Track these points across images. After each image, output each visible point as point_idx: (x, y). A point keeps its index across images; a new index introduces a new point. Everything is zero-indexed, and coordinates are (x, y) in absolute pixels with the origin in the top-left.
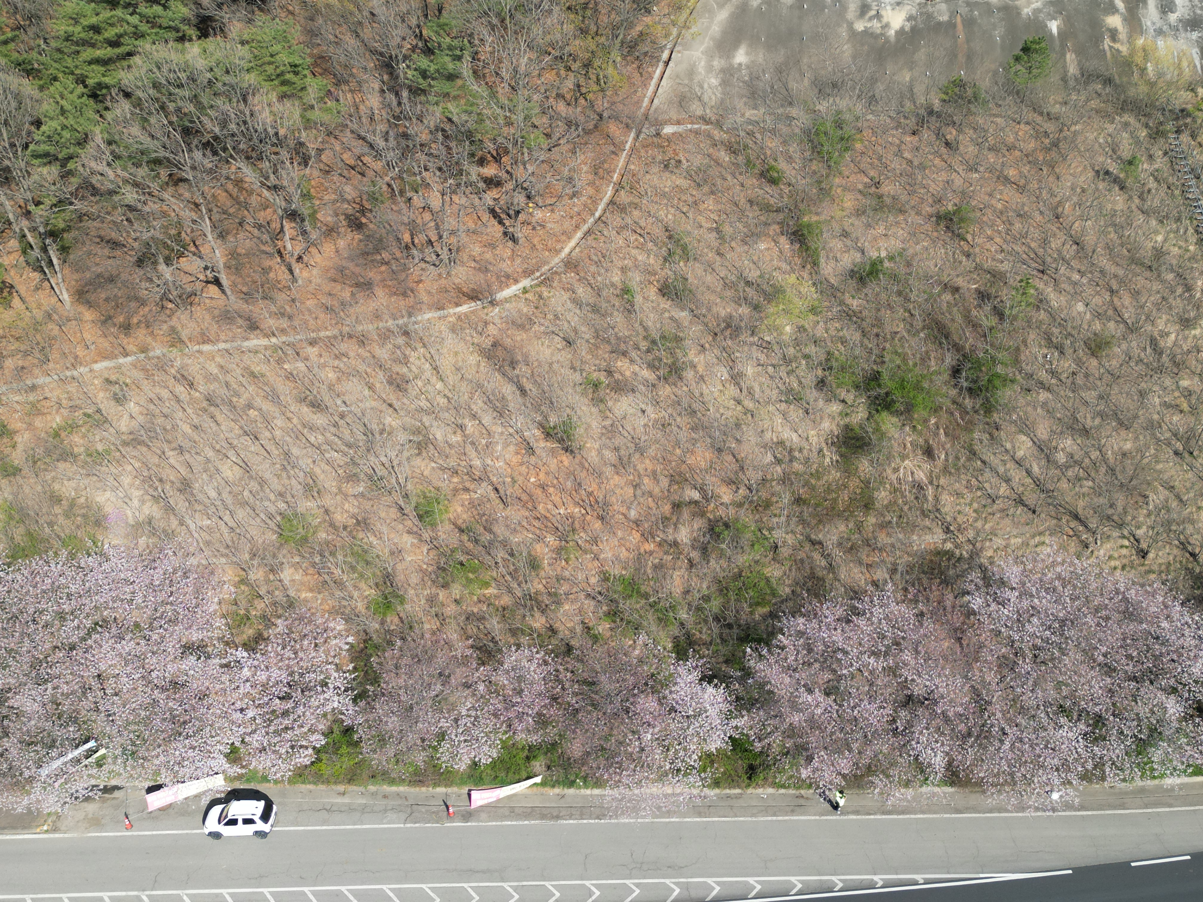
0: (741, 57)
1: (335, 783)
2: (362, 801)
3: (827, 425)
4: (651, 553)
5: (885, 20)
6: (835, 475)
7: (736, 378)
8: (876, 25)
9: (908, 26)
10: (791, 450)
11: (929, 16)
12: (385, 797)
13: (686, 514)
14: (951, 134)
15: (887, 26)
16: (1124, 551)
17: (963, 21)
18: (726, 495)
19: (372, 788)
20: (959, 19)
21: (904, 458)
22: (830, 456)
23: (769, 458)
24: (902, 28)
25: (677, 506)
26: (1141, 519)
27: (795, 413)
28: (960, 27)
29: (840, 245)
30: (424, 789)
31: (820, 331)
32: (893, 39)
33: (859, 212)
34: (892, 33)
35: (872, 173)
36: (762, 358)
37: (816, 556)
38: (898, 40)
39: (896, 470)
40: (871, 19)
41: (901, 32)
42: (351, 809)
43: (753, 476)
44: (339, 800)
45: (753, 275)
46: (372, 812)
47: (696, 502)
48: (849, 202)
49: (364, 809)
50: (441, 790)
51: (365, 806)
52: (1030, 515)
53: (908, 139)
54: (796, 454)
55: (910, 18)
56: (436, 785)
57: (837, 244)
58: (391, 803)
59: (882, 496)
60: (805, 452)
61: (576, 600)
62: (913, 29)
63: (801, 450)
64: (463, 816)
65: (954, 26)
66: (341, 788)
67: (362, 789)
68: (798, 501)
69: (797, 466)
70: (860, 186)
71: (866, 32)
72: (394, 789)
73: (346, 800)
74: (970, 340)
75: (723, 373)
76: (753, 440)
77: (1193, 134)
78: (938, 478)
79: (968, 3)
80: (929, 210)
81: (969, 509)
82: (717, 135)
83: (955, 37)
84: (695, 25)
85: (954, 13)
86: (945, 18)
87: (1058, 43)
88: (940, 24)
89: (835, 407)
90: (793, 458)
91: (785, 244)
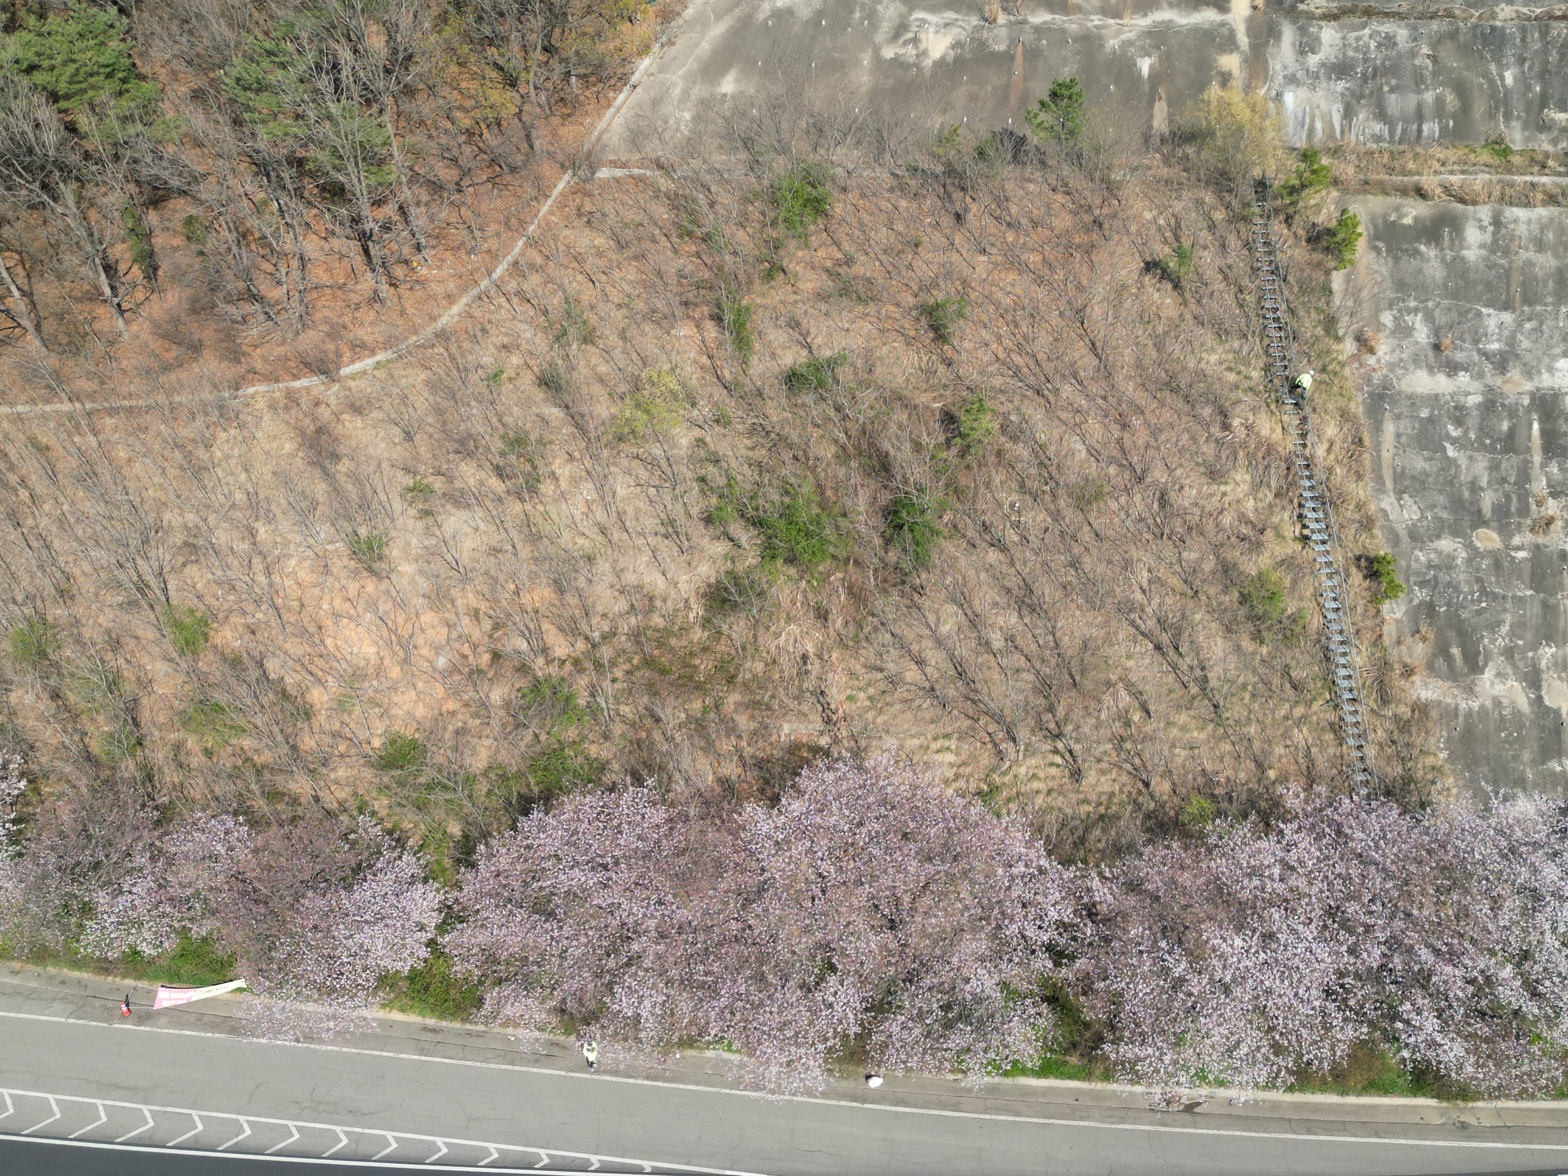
2: (34, 984)
3: (703, 570)
5: (923, 46)
6: (698, 635)
7: (605, 496)
8: (909, 52)
9: (952, 55)
10: (652, 598)
11: (983, 44)
12: (62, 982)
15: (925, 53)
16: (1054, 770)
17: (1025, 52)
19: (51, 970)
20: (1020, 49)
21: (789, 620)
22: (697, 610)
23: (622, 605)
24: (943, 58)
25: (496, 657)
26: (1086, 729)
27: (667, 549)
28: (1019, 59)
29: (783, 338)
30: (110, 978)
31: (724, 448)
32: (927, 72)
33: (817, 299)
34: (929, 63)
35: (848, 247)
36: (644, 476)
37: (657, 736)
38: (936, 73)
39: (778, 635)
40: (906, 43)
41: (940, 63)
42: (15, 993)
44: (9, 980)
46: (38, 998)
48: (810, 282)
49: (30, 995)
52: (939, 710)
53: (905, 204)
54: (658, 603)
55: (956, 45)
57: (777, 336)
58: (66, 991)
59: (753, 667)
60: (670, 602)
61: (352, 765)
62: (958, 61)
63: (665, 599)
64: (140, 1017)
65: (1013, 58)
66: (17, 965)
67: (40, 970)
68: (649, 663)
69: (656, 620)
70: (829, 264)
71: (895, 60)
72: (76, 974)
75: (589, 490)
76: (608, 580)
77: (1289, 220)
78: (829, 651)
79: (1037, 29)
80: (911, 300)
81: (862, 695)
82: (665, 184)
83: (1010, 73)
84: (681, 42)
85: (1014, 42)
86: (1002, 47)
87: (1146, 88)
88: (994, 55)
89: (721, 548)
90: (651, 609)
91: (711, 331)
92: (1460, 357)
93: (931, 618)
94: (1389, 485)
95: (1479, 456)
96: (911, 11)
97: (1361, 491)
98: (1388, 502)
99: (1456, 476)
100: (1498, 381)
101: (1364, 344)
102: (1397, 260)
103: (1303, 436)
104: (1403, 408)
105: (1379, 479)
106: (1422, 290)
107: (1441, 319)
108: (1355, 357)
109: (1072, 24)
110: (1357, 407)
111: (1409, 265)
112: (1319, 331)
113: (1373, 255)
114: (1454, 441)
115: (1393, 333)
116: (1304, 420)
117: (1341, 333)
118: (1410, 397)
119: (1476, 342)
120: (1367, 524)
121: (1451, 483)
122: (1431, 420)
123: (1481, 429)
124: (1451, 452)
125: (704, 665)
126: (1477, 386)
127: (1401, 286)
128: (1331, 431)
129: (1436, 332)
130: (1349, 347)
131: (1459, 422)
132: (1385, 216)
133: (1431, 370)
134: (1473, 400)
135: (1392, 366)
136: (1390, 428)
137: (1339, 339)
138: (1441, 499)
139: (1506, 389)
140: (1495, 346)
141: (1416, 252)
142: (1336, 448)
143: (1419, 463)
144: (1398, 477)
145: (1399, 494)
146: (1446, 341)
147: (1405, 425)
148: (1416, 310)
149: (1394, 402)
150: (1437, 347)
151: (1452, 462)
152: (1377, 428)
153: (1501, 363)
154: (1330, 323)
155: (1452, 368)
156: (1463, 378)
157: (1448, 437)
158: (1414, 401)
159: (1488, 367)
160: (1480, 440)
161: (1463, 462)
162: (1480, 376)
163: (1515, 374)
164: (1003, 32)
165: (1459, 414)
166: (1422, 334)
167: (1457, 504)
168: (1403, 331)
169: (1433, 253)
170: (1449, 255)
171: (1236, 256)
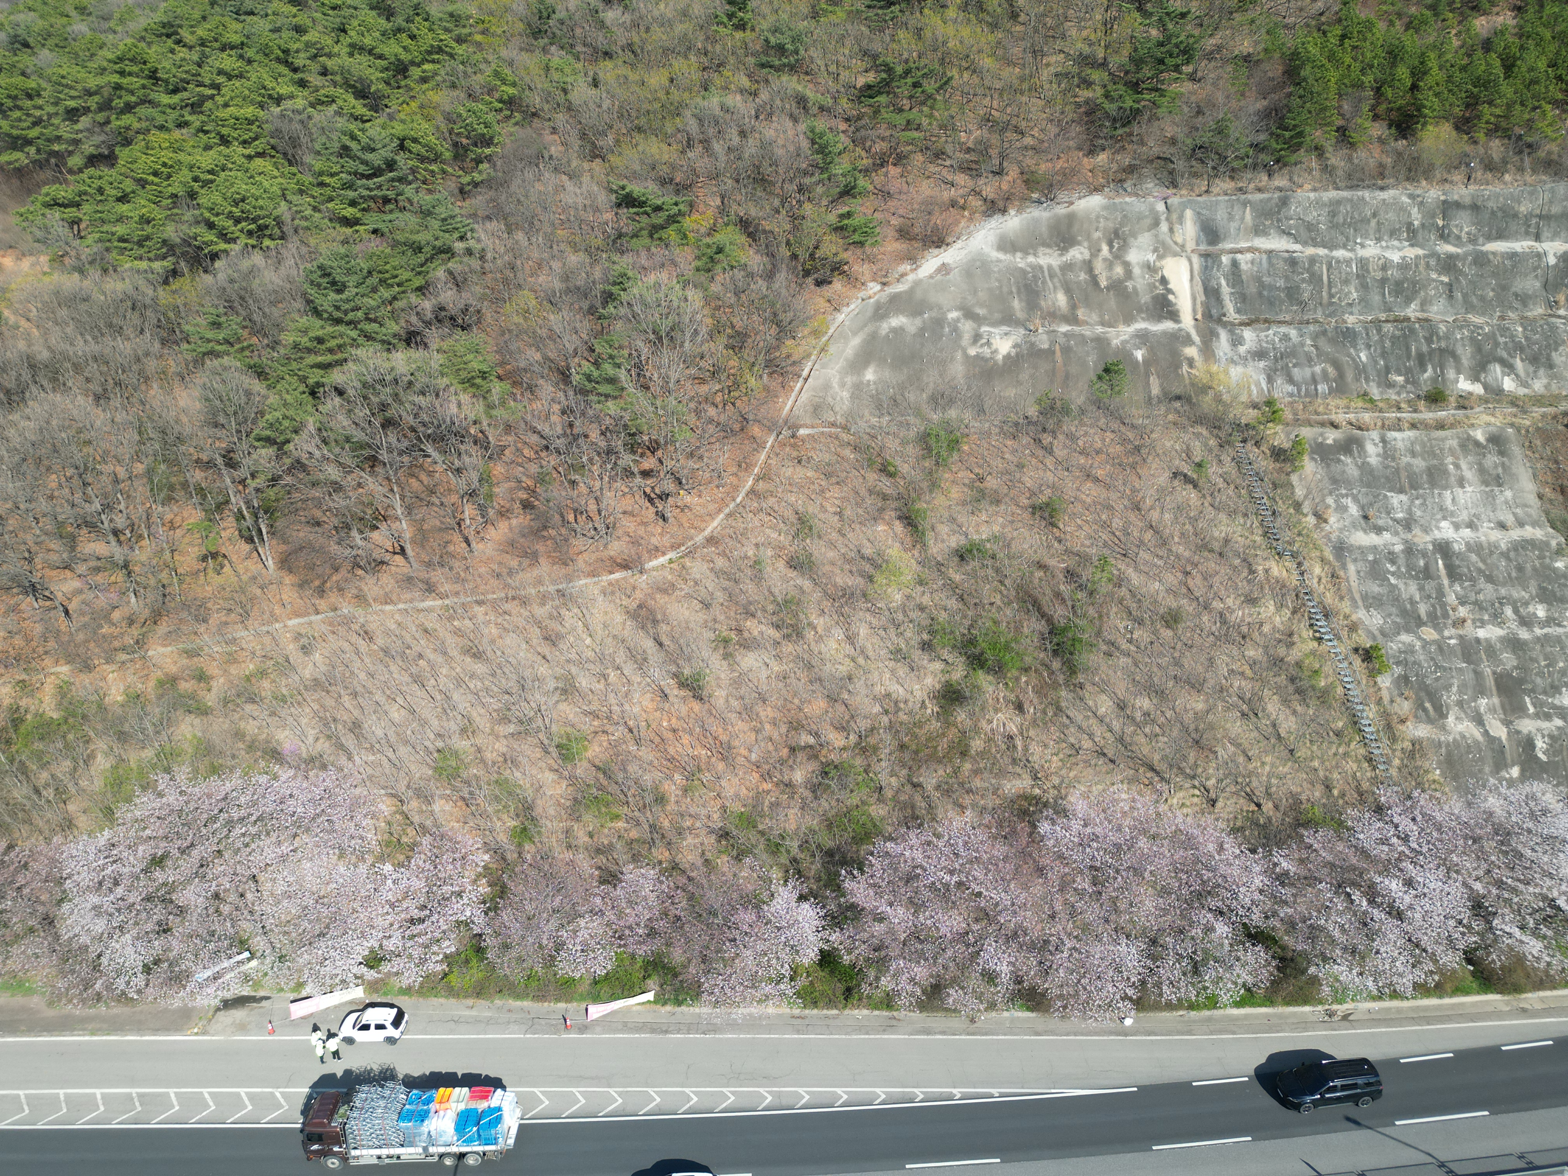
0: (870, 375)
1: (466, 997)
2: (488, 1014)
3: (929, 681)
4: (768, 792)
5: (994, 347)
6: (935, 725)
7: (851, 639)
8: (986, 351)
9: (1013, 352)
10: (896, 703)
11: (1033, 345)
12: (509, 1010)
13: (801, 756)
14: (1047, 439)
15: (996, 351)
16: (1196, 800)
17: (1061, 349)
18: (837, 739)
19: (498, 1002)
20: (1057, 347)
21: (997, 711)
22: (932, 708)
23: (877, 709)
24: (1009, 354)
25: (793, 750)
26: (1211, 771)
27: (902, 671)
28: (1058, 354)
29: (946, 529)
30: (545, 1004)
31: (926, 600)
32: (1000, 363)
33: (964, 503)
34: (1000, 357)
35: (977, 471)
36: (875, 622)
37: (918, 798)
38: (1005, 364)
39: (990, 722)
40: (982, 346)
41: (1007, 357)
42: (477, 1021)
43: (863, 725)
44: (468, 1013)
45: (868, 551)
46: (497, 1023)
47: (811, 747)
48: (955, 493)
49: (488, 1021)
50: (562, 1005)
51: (491, 1018)
52: (1112, 766)
53: (1009, 443)
54: (902, 705)
55: (1015, 346)
56: (558, 1000)
57: (943, 529)
58: (515, 1015)
59: (977, 744)
60: (910, 704)
61: (697, 836)
62: (1017, 354)
63: (906, 702)
64: (579, 1028)
65: (1054, 352)
66: (470, 1002)
67: (489, 1003)
68: (902, 747)
69: (902, 717)
70: (967, 481)
71: (978, 357)
72: (519, 1003)
73: (474, 1013)
74: (1059, 613)
75: (839, 633)
76: (864, 691)
77: (1257, 444)
78: (1028, 730)
79: (1065, 335)
80: (1026, 502)
81: (1055, 758)
82: (845, 437)
83: (1054, 362)
84: (832, 349)
85: (1053, 342)
86: (1046, 346)
87: (1142, 369)
88: (1041, 350)
89: (938, 666)
90: (899, 709)
91: (899, 527)
92: (1380, 522)
93: (1091, 703)
94: (1360, 603)
95: (1410, 582)
96: (979, 326)
97: (1345, 607)
98: (1361, 614)
99: (1399, 595)
100: (1409, 536)
101: (1320, 518)
102: (1328, 466)
103: (1302, 574)
104: (1356, 554)
105: (1353, 599)
106: (1348, 484)
107: (1364, 500)
108: (1317, 526)
109: (1087, 331)
110: (1329, 555)
111: (1336, 468)
112: (1292, 511)
113: (1313, 464)
114: (1393, 574)
115: (1336, 510)
116: (1299, 564)
117: (1305, 511)
118: (1359, 548)
119: (1388, 513)
120: (1353, 628)
121: (1397, 600)
122: (1375, 562)
123: (1408, 566)
124: (1393, 580)
125: (943, 745)
126: (1395, 540)
127: (1335, 481)
128: (1317, 570)
129: (1362, 508)
130: (1311, 520)
131: (1393, 562)
132: (1315, 440)
133: (1365, 531)
134: (1398, 548)
135: (1341, 530)
136: (1352, 568)
137: (1306, 515)
138: (1394, 610)
139: (1416, 540)
140: (1400, 515)
141: (1339, 461)
142: (1324, 581)
143: (1375, 588)
144: (1365, 597)
145: (1367, 608)
146: (1371, 513)
147: (1360, 564)
148: (1347, 496)
149: (1350, 552)
150: (1366, 517)
151: (1394, 587)
152: (1344, 567)
153: (1408, 524)
154: (1298, 506)
155: (1379, 530)
156: (1387, 536)
157: (1389, 572)
158: (1363, 550)
159: (1400, 529)
160: (1408, 572)
161: (1402, 586)
162: (1396, 533)
163: (1417, 531)
164: (1045, 337)
165: (1392, 558)
166: (1354, 510)
167: (1404, 613)
168: (1342, 509)
169: (1349, 460)
170: (1360, 461)
171: (1229, 466)
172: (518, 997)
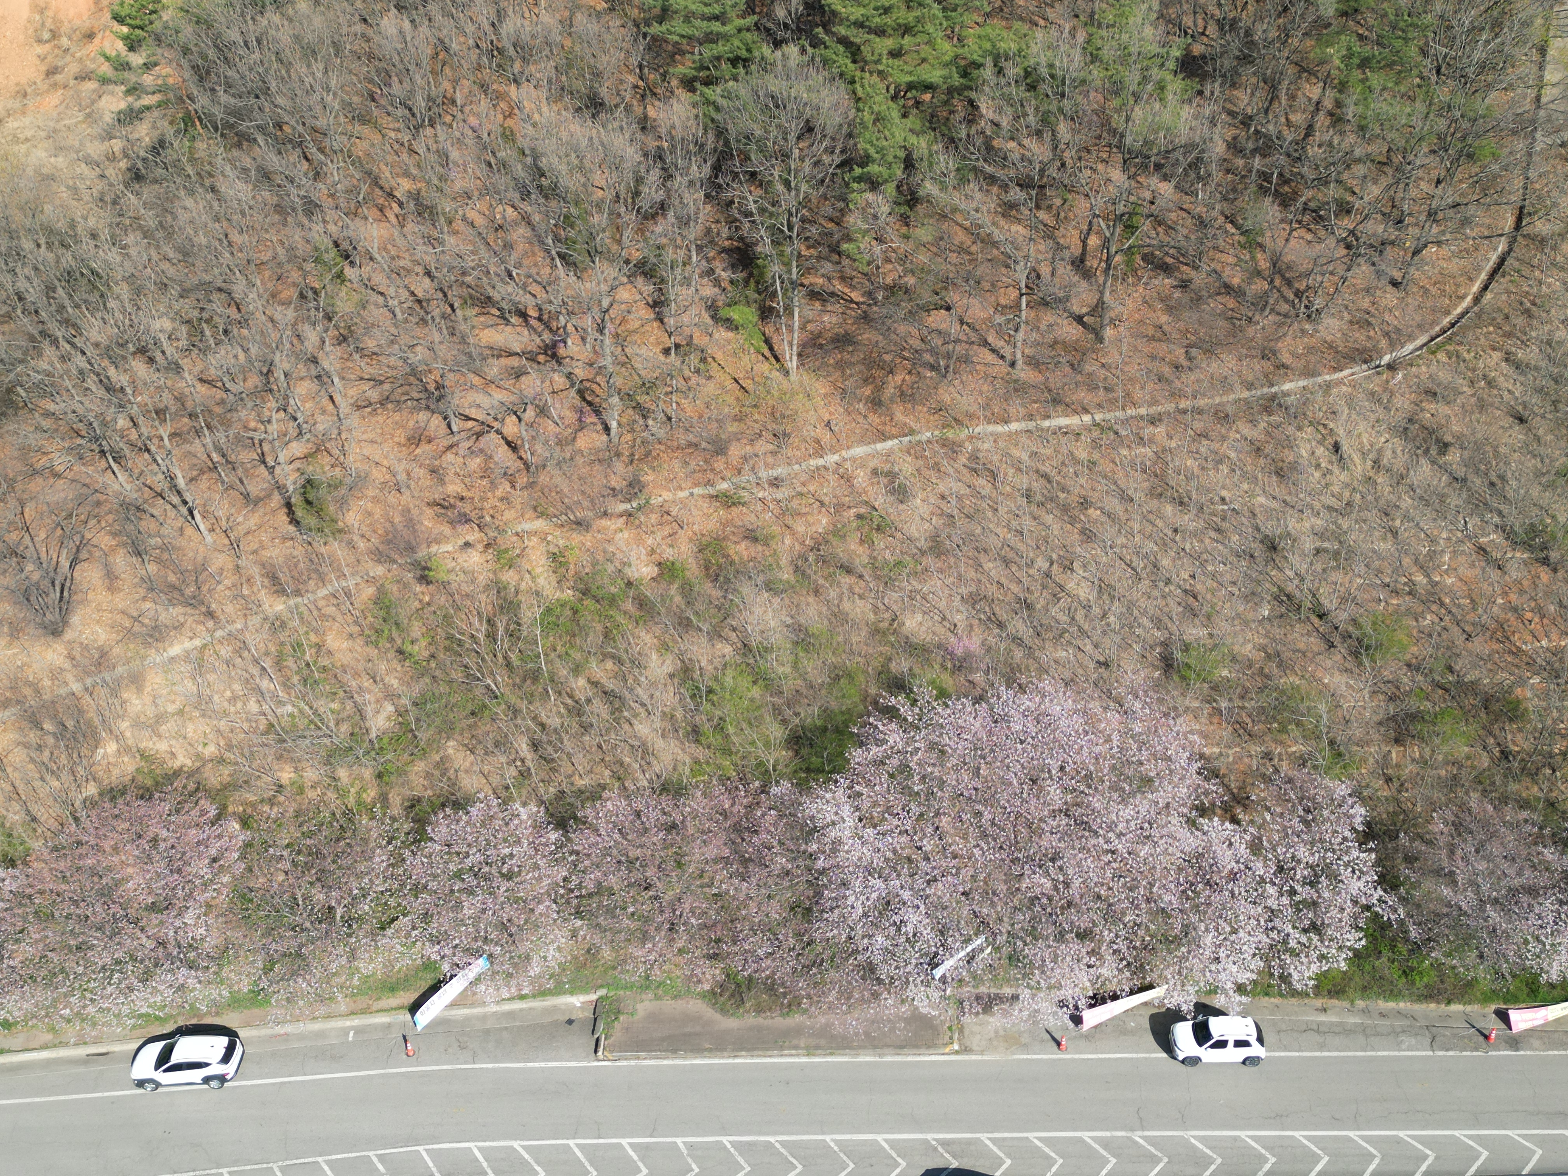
2: (1354, 1020)
12: (1382, 1015)
30: (1433, 1006)
42: (1346, 1031)
44: (1322, 1018)
46: (1377, 1034)
49: (1364, 1030)
50: (1457, 1007)
56: (1451, 1000)
58: (1399, 1023)
64: (1510, 1042)
67: (1346, 1004)
72: (1391, 1005)
73: (1330, 1018)
172: (1393, 994)
